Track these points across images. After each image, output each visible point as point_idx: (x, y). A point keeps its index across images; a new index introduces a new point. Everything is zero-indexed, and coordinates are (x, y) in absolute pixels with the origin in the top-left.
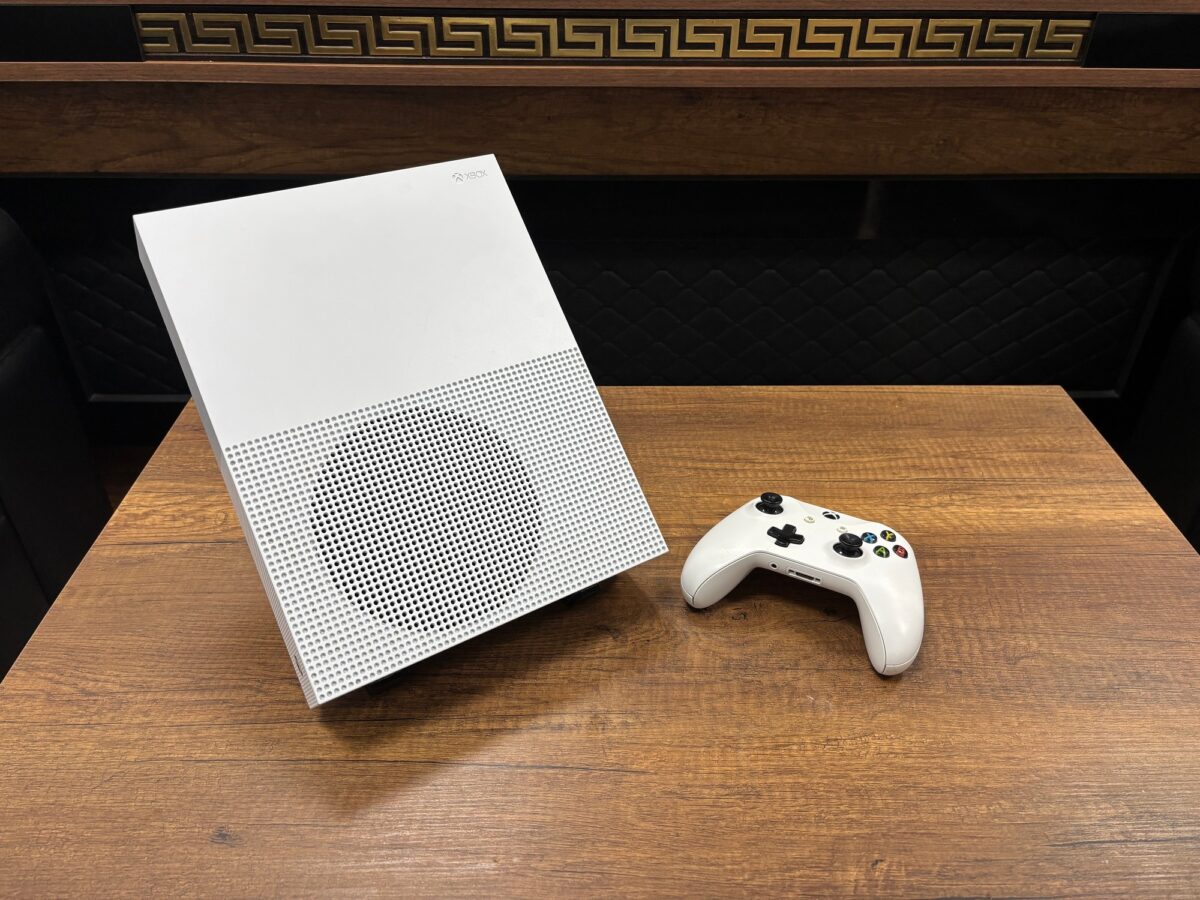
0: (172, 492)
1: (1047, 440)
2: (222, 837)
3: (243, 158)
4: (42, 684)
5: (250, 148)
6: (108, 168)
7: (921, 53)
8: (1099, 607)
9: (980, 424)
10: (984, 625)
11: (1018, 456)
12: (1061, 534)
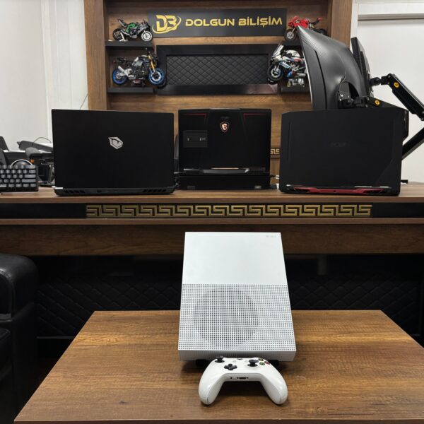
0: (92, 335)
1: (375, 322)
2: (122, 403)
3: (107, 250)
4: (61, 374)
5: (111, 246)
6: (62, 254)
7: (322, 214)
8: (390, 358)
9: (353, 319)
10: (353, 361)
11: (365, 326)
12: (379, 343)
